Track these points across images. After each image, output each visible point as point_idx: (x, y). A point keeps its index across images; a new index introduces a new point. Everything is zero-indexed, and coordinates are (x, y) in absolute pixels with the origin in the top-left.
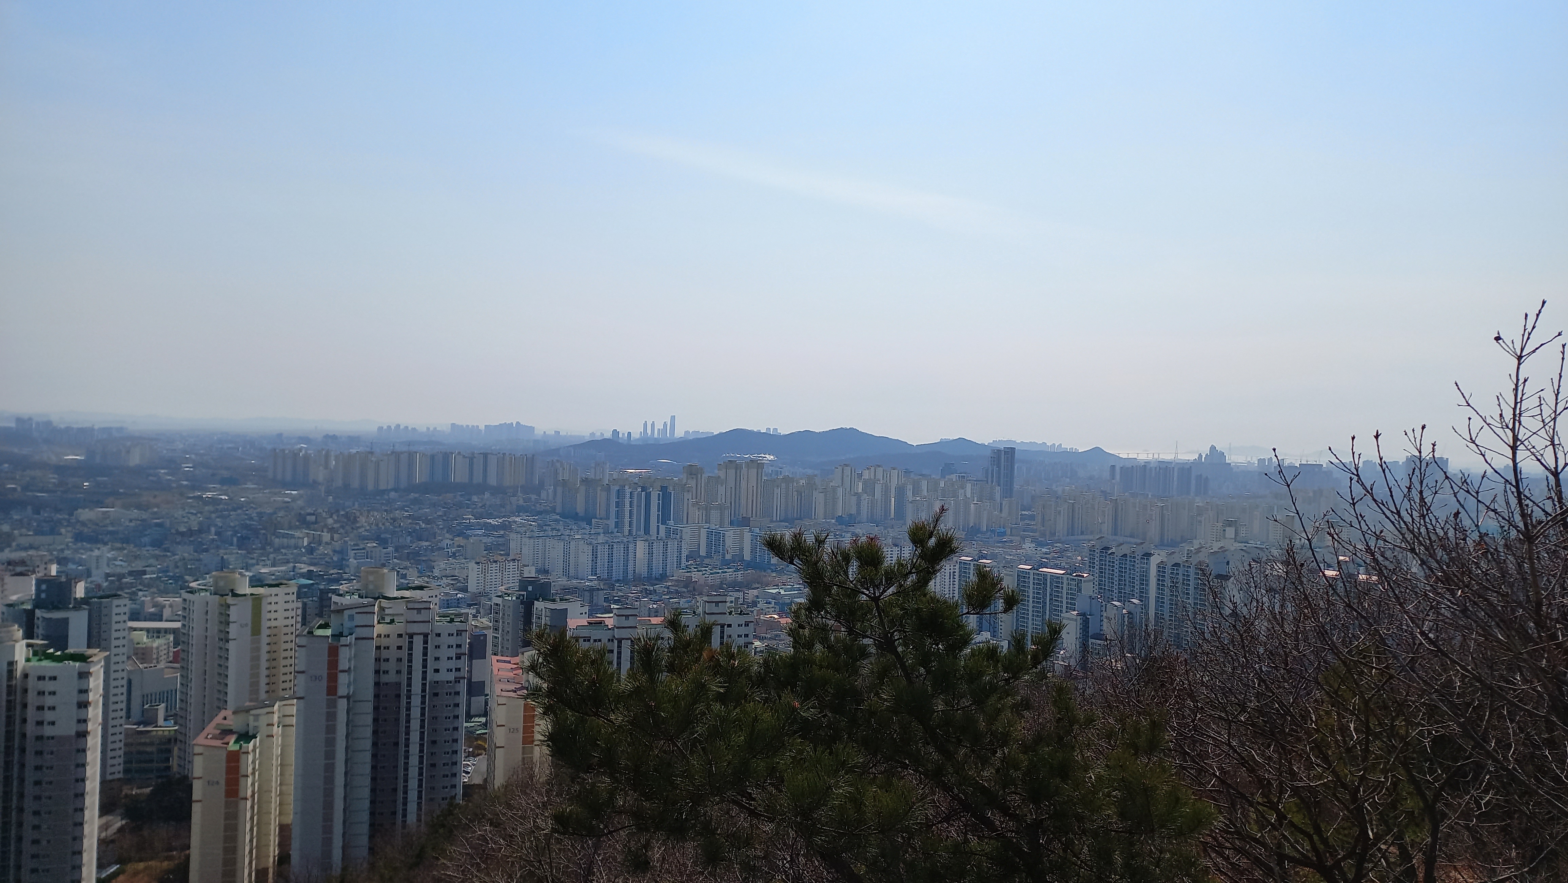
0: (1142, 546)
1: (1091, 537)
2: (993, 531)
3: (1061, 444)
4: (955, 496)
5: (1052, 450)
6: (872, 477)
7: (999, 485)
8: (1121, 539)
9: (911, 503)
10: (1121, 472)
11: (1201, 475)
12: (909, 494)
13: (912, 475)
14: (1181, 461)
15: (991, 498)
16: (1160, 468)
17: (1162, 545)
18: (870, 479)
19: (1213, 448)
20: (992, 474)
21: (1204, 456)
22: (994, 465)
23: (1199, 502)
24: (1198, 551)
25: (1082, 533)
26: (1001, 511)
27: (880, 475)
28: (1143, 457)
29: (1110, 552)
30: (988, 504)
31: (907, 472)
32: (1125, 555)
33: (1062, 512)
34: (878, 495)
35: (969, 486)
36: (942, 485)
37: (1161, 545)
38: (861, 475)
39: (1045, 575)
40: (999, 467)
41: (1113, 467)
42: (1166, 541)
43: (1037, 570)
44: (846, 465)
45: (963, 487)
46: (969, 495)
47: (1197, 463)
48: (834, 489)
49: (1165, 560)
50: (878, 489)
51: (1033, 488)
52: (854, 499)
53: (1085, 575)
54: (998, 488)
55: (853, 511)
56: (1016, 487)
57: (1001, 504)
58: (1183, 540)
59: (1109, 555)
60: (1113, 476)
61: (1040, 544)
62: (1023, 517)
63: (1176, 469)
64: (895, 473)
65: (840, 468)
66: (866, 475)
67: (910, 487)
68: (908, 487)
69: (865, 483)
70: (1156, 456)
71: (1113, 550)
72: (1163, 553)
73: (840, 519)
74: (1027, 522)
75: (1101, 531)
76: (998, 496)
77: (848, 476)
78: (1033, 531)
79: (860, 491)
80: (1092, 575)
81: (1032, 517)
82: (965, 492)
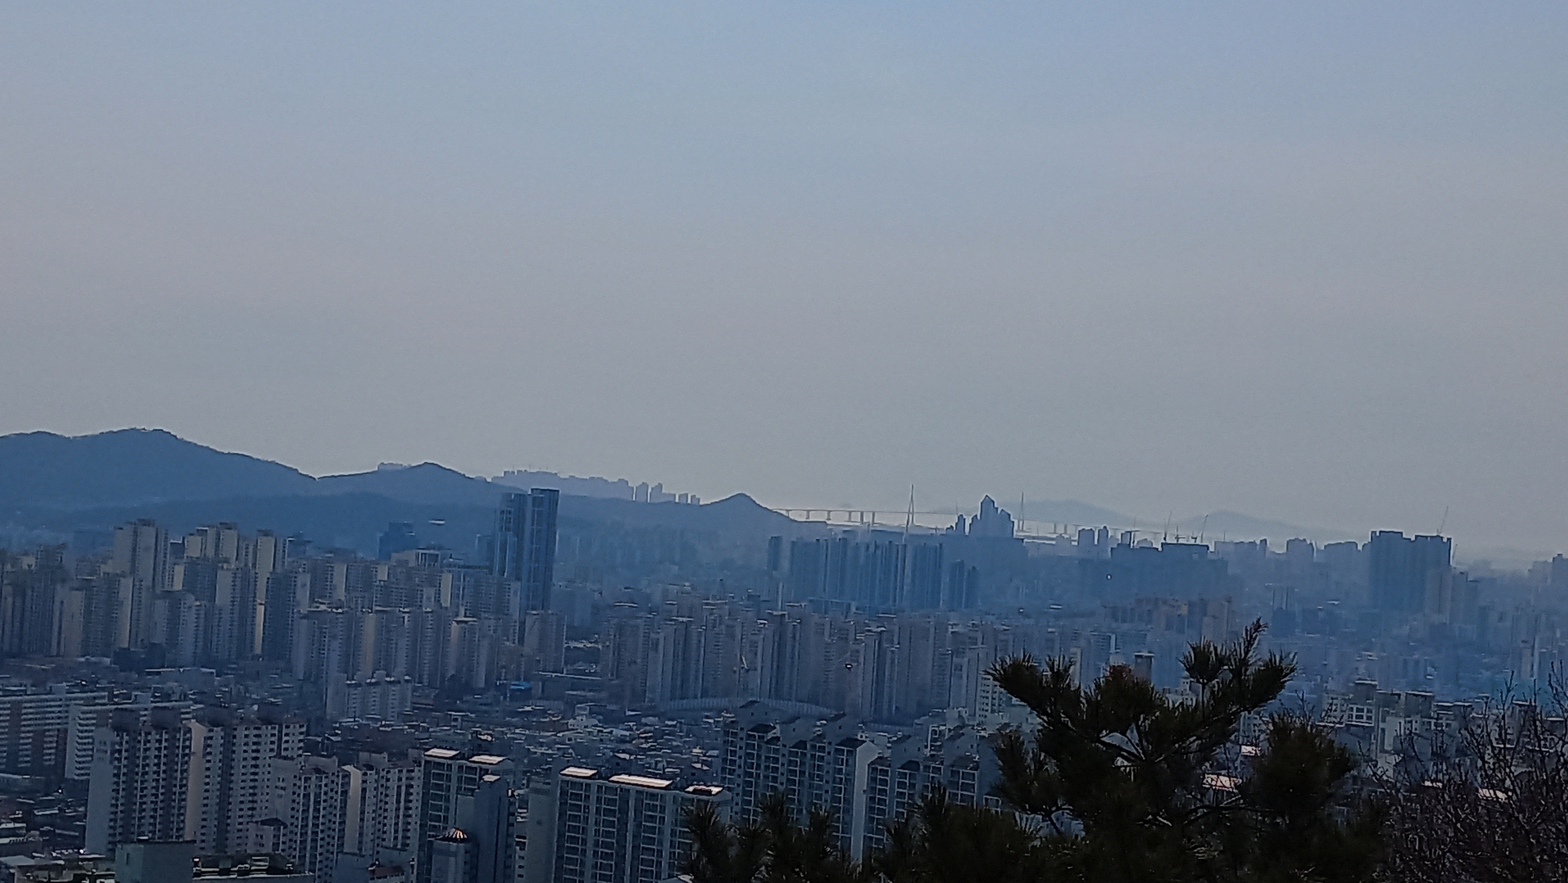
0: (840, 722)
1: (723, 702)
2: (502, 688)
3: (660, 486)
4: (413, 599)
5: (642, 499)
6: (210, 553)
7: (518, 579)
8: (790, 707)
9: (305, 617)
10: (793, 554)
11: (962, 564)
12: (303, 596)
13: (310, 550)
14: (920, 532)
15: (501, 609)
16: (876, 547)
17: (878, 720)
18: (205, 558)
19: (988, 503)
20: (503, 550)
21: (968, 522)
22: (508, 529)
23: (957, 624)
24: (957, 734)
25: (705, 694)
26: (521, 640)
27: (229, 550)
28: (839, 520)
29: (770, 735)
30: (492, 622)
31: (299, 543)
32: (802, 744)
33: (662, 642)
34: (223, 596)
35: (447, 579)
36: (382, 574)
37: (875, 721)
38: (179, 549)
39: (624, 790)
40: (519, 533)
41: (776, 541)
42: (885, 713)
43: (607, 779)
44: (146, 523)
45: (434, 582)
46: (446, 601)
47: (956, 533)
48: (112, 581)
49: (887, 754)
50: (224, 581)
51: (595, 588)
52: (161, 606)
53: (715, 790)
54: (516, 586)
55: (159, 638)
56: (558, 583)
57: (523, 623)
58: (923, 710)
59: (768, 742)
60: (774, 564)
61: (611, 719)
62: (573, 656)
63: (909, 548)
64: (267, 546)
65: (128, 529)
66: (194, 549)
67: (305, 579)
68: (300, 580)
69: (192, 566)
70: (867, 519)
71: (777, 732)
72: (882, 737)
73: (124, 659)
74: (581, 666)
75: (746, 689)
76: (515, 602)
77: (147, 549)
78: (593, 687)
79: (178, 586)
80: (729, 789)
81: (593, 656)
82: (438, 593)
